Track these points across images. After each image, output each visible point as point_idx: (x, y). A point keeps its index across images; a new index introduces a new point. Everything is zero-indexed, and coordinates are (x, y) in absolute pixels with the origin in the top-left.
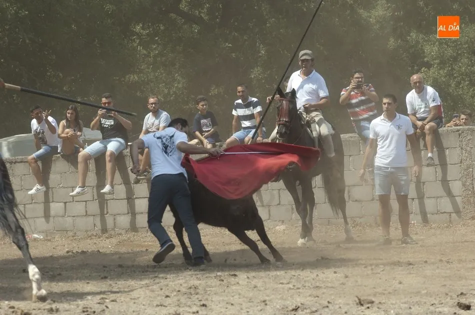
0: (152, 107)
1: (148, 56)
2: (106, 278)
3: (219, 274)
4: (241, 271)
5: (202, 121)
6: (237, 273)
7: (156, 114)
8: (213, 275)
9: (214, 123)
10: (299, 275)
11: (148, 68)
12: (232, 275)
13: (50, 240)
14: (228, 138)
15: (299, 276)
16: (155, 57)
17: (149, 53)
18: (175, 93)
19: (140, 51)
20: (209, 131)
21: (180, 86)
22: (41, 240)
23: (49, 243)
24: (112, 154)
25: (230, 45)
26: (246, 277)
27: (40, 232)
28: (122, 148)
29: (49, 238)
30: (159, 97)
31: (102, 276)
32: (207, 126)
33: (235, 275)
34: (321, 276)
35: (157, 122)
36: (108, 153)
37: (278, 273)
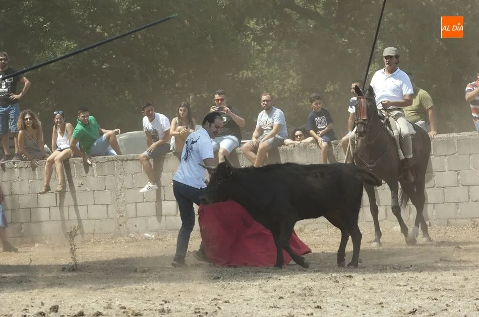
0: (264, 104)
1: (262, 51)
2: (218, 278)
3: (334, 275)
4: (356, 272)
5: (317, 119)
6: (353, 274)
7: (270, 111)
8: (328, 276)
9: (329, 120)
10: (417, 277)
11: (263, 64)
12: (348, 277)
13: (162, 240)
14: (344, 136)
15: (417, 278)
16: (270, 52)
17: (263, 49)
18: (289, 90)
19: (254, 46)
20: (324, 128)
21: (295, 82)
22: (152, 239)
23: (161, 242)
24: (225, 151)
25: (346, 40)
26: (362, 279)
27: (151, 231)
28: (235, 145)
29: (160, 237)
30: (273, 94)
31: (215, 276)
32: (322, 124)
33: (351, 277)
34: (440, 278)
35: (270, 120)
36: (221, 151)
37: (395, 275)
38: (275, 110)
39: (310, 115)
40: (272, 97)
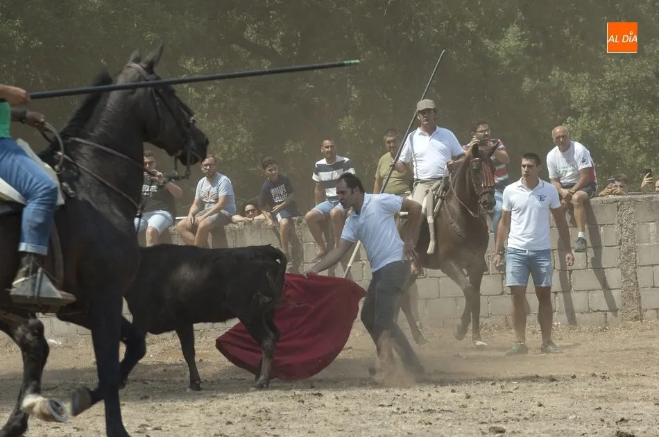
0: (206, 169)
1: (202, 100)
2: (146, 397)
3: (298, 392)
4: (325, 388)
6: (322, 392)
7: (213, 179)
8: (290, 394)
9: (289, 190)
10: (405, 394)
11: (202, 117)
12: (315, 394)
13: (71, 347)
14: (309, 210)
15: (405, 396)
16: (212, 102)
17: (204, 97)
18: (237, 150)
19: (191, 94)
21: (245, 141)
22: (59, 346)
23: (70, 352)
24: (154, 232)
25: (312, 86)
26: (334, 397)
27: (58, 336)
28: (168, 223)
29: (70, 344)
30: (216, 156)
31: (142, 395)
32: (280, 195)
33: (319, 395)
34: (435, 396)
35: (214, 190)
36: (149, 231)
37: (377, 392)
38: (220, 177)
39: (265, 185)
40: (215, 161)
